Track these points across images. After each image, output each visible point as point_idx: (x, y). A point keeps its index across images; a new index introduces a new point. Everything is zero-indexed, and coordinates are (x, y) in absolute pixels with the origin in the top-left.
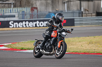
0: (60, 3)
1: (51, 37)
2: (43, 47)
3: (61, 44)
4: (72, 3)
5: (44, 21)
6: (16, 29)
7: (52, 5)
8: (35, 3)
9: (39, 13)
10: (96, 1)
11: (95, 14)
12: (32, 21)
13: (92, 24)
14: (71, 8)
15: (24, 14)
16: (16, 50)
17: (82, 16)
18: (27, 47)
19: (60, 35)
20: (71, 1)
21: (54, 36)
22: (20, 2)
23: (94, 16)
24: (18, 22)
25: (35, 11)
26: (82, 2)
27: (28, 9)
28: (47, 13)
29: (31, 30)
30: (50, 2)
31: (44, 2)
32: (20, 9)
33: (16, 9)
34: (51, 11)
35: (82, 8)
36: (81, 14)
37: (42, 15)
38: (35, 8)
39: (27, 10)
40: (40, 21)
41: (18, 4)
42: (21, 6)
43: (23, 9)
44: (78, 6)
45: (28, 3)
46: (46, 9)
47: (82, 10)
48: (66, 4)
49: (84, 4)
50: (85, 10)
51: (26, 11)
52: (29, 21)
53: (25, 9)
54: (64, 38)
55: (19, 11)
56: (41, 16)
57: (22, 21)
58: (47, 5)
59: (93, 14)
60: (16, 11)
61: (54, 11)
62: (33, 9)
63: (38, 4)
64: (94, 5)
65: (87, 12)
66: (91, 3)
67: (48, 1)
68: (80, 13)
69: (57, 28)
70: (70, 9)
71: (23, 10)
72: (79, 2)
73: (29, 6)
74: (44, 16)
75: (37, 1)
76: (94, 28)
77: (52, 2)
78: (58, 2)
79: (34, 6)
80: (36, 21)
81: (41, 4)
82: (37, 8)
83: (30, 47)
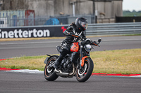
0: (66, 3)
1: (70, 52)
2: (59, 66)
3: (86, 62)
4: (82, 4)
5: (43, 29)
6: (5, 40)
7: (55, 7)
8: (31, 4)
9: (36, 18)
10: (115, 2)
11: (114, 20)
12: (28, 29)
13: (109, 33)
14: (81, 10)
15: (15, 19)
16: (5, 69)
17: (96, 22)
18: (20, 65)
19: (83, 48)
20: (80, 2)
21: (74, 50)
22: (11, 2)
23: (112, 22)
24: (8, 30)
25: (32, 15)
26: (96, 3)
27: (21, 12)
28: (48, 18)
29: (26, 41)
30: (51, 2)
31: (43, 2)
32: (10, 13)
33: (5, 12)
34: (52, 15)
35: (96, 11)
36: (95, 19)
37: (41, 21)
38: (31, 11)
39: (20, 14)
40: (38, 29)
41: (8, 5)
42: (11, 8)
43: (15, 12)
44: (90, 8)
45: (22, 5)
46: (47, 12)
47: (96, 14)
48: (74, 6)
49: (99, 5)
50: (101, 14)
51: (18, 16)
52: (23, 30)
53: (18, 12)
54: (88, 53)
55: (8, 15)
56: (40, 23)
57: (13, 30)
58: (47, 7)
59: (111, 20)
60: (5, 15)
61: (58, 15)
62: (28, 12)
63: (35, 6)
64: (113, 7)
65: (103, 17)
66: (108, 4)
67: (49, 2)
68: (92, 18)
69: (79, 38)
70: (79, 13)
71: (15, 14)
72: (92, 2)
73: (23, 8)
74: (44, 23)
75: (34, 2)
76: (113, 38)
77: (55, 2)
78: (63, 3)
79: (30, 8)
80: (32, 29)
81: (40, 6)
82: (33, 11)
83: (24, 66)
